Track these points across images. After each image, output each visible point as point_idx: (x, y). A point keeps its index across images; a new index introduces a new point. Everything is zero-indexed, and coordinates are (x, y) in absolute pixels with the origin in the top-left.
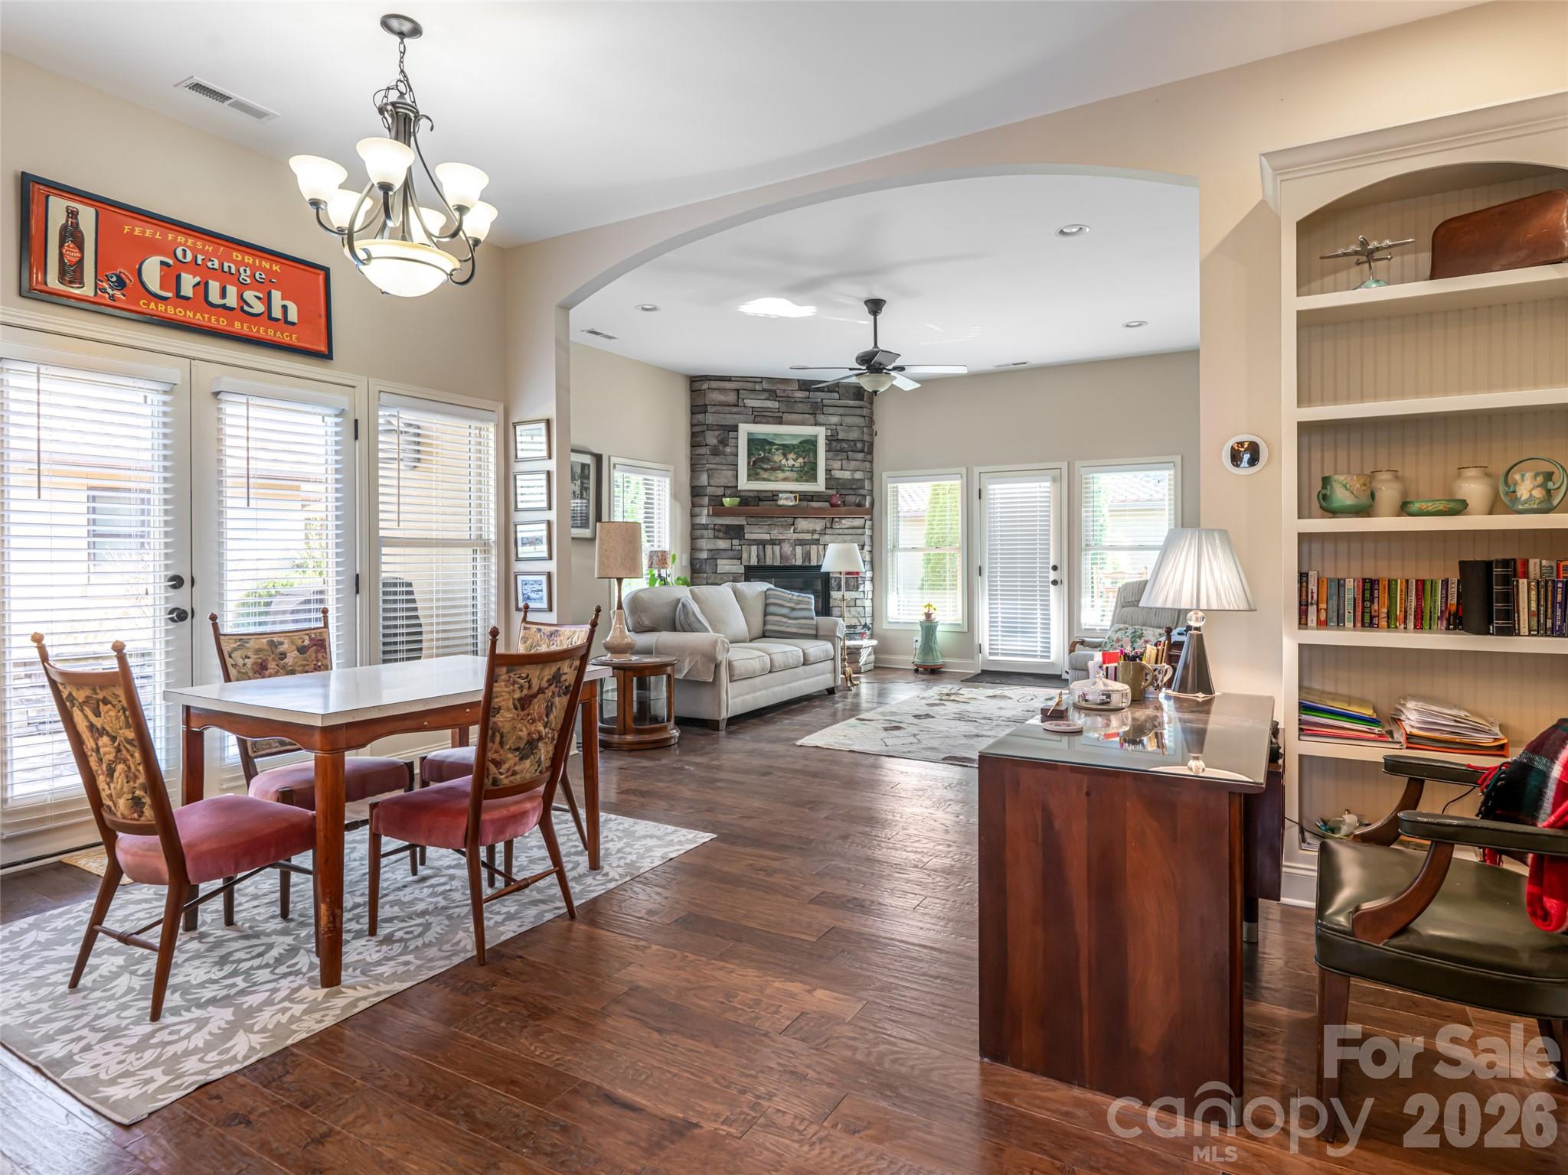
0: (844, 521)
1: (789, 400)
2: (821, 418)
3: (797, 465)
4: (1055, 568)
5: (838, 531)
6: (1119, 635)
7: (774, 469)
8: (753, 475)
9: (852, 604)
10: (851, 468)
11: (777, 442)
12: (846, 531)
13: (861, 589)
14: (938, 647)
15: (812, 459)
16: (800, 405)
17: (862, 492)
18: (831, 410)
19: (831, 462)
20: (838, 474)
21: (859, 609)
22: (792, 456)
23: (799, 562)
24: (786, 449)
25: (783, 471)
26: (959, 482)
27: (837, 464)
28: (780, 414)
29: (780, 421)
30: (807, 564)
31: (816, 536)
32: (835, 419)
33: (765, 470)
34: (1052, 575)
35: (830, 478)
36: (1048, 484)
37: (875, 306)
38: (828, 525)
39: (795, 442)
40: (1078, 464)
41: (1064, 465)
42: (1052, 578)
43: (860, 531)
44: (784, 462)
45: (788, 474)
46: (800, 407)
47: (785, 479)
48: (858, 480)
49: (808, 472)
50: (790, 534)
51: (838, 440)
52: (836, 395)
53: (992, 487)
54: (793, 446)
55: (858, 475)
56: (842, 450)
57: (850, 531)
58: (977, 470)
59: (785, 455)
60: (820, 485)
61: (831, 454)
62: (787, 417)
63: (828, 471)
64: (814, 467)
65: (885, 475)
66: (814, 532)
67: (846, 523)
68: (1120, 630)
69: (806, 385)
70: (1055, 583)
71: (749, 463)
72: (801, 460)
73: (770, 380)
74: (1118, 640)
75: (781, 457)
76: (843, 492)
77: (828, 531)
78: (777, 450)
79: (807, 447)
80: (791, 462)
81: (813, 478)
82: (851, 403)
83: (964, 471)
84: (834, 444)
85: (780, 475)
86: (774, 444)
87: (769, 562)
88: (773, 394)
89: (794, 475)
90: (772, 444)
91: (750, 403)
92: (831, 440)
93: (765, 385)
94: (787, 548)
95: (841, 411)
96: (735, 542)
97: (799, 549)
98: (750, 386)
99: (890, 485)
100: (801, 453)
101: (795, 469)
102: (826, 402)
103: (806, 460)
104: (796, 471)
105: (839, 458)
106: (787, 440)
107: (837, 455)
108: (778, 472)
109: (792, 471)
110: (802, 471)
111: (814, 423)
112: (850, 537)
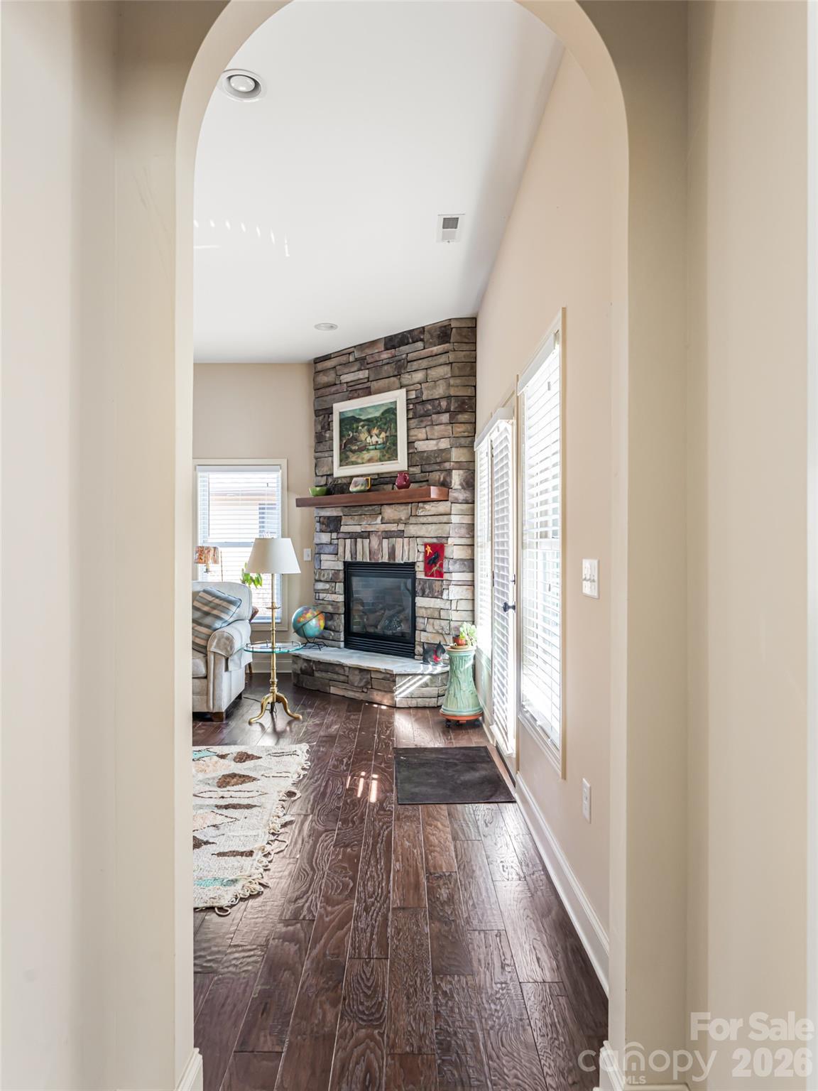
1: (375, 367)
2: (403, 378)
3: (380, 441)
5: (423, 519)
7: (361, 450)
8: (344, 461)
9: (436, 615)
10: (436, 435)
11: (363, 417)
12: (430, 519)
13: (445, 596)
15: (393, 433)
16: (385, 368)
17: (447, 465)
18: (415, 365)
19: (413, 432)
20: (421, 446)
21: (444, 623)
22: (375, 431)
23: (386, 559)
24: (370, 423)
25: (368, 450)
27: (421, 434)
29: (368, 392)
30: (392, 562)
31: (401, 527)
33: (354, 452)
35: (412, 453)
38: (412, 512)
39: (377, 414)
43: (445, 519)
44: (369, 440)
45: (372, 454)
46: (386, 370)
47: (370, 460)
49: (389, 451)
50: (377, 525)
51: (421, 402)
52: (420, 344)
54: (376, 418)
55: (444, 444)
56: (427, 414)
57: (435, 519)
59: (369, 432)
60: (400, 464)
61: (413, 422)
62: (374, 385)
63: (410, 444)
64: (394, 442)
66: (398, 522)
67: (430, 508)
69: (392, 342)
71: (341, 446)
72: (383, 435)
73: (361, 347)
75: (366, 435)
76: (428, 468)
77: (413, 520)
78: (363, 426)
79: (388, 417)
80: (375, 439)
81: (395, 455)
82: (436, 349)
84: (417, 408)
85: (366, 455)
86: (361, 420)
87: (359, 559)
88: (362, 362)
89: (378, 454)
90: (358, 420)
91: (346, 378)
92: (412, 403)
93: (357, 354)
94: (375, 541)
95: (424, 363)
96: (334, 535)
97: (385, 542)
98: (344, 359)
100: (383, 426)
101: (378, 447)
102: (411, 356)
103: (388, 434)
104: (379, 449)
105: (423, 425)
106: (371, 413)
107: (422, 421)
108: (365, 452)
109: (376, 449)
110: (384, 448)
111: (399, 386)
112: (434, 527)
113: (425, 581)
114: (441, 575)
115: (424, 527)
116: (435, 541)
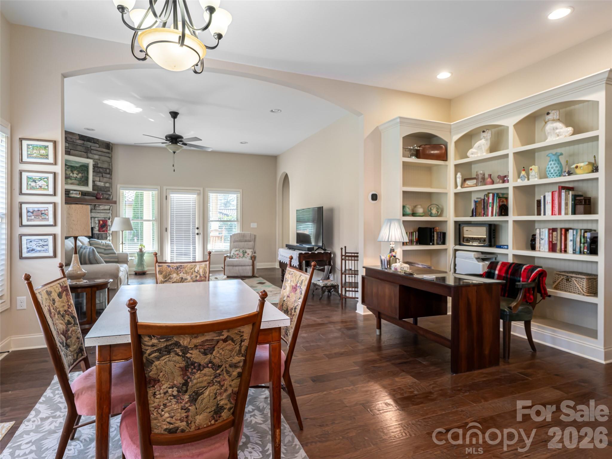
0: (101, 206)
2: (90, 155)
3: (78, 177)
4: (198, 228)
5: (98, 211)
6: (237, 252)
10: (104, 181)
12: (102, 211)
13: (108, 239)
14: (145, 263)
15: (86, 175)
16: (79, 147)
17: (108, 193)
18: (95, 152)
19: (95, 177)
20: (98, 184)
22: (75, 172)
25: (71, 179)
26: (157, 192)
27: (98, 179)
28: (69, 150)
32: (97, 157)
34: (197, 231)
35: (94, 185)
36: (195, 196)
37: (174, 115)
38: (93, 208)
39: (77, 165)
40: (207, 189)
41: (202, 189)
42: (196, 233)
43: (108, 211)
44: (71, 175)
45: (73, 181)
46: (79, 148)
47: (72, 184)
48: (107, 187)
49: (84, 181)
51: (98, 167)
52: (97, 145)
53: (171, 195)
54: (77, 167)
55: (107, 185)
56: (100, 172)
57: (104, 211)
58: (165, 188)
59: (72, 172)
60: (89, 188)
61: (95, 174)
62: (72, 151)
63: (94, 182)
64: (87, 179)
65: (119, 186)
67: (102, 207)
68: (237, 250)
69: (83, 138)
70: (198, 234)
72: (80, 175)
74: (238, 254)
75: (70, 172)
76: (101, 192)
77: (93, 211)
79: (84, 168)
80: (75, 175)
81: (87, 184)
82: (104, 150)
83: (159, 188)
84: (96, 169)
89: (77, 182)
92: (95, 166)
95: (100, 153)
99: (121, 191)
100: (80, 171)
101: (77, 179)
102: (92, 148)
103: (83, 175)
104: (78, 180)
105: (98, 176)
106: (73, 164)
107: (97, 174)
108: (68, 179)
109: (76, 179)
110: (81, 180)
111: (86, 157)
112: (103, 214)
113: (99, 234)
114: (107, 231)
115: (99, 214)
116: (103, 219)
